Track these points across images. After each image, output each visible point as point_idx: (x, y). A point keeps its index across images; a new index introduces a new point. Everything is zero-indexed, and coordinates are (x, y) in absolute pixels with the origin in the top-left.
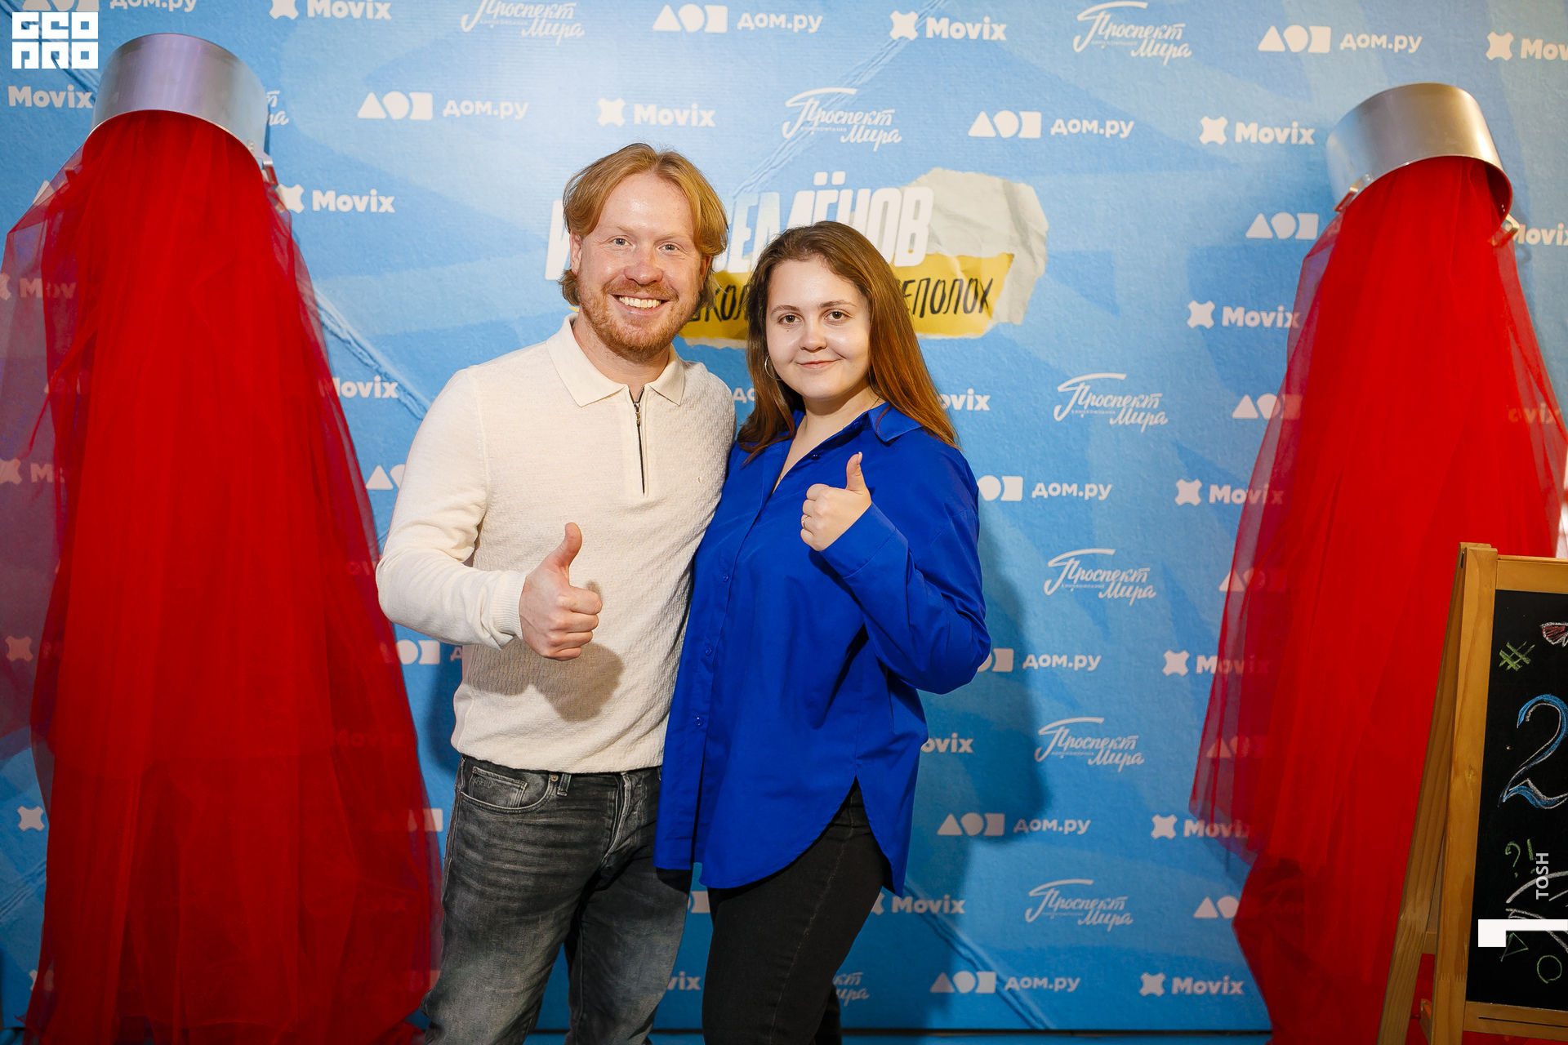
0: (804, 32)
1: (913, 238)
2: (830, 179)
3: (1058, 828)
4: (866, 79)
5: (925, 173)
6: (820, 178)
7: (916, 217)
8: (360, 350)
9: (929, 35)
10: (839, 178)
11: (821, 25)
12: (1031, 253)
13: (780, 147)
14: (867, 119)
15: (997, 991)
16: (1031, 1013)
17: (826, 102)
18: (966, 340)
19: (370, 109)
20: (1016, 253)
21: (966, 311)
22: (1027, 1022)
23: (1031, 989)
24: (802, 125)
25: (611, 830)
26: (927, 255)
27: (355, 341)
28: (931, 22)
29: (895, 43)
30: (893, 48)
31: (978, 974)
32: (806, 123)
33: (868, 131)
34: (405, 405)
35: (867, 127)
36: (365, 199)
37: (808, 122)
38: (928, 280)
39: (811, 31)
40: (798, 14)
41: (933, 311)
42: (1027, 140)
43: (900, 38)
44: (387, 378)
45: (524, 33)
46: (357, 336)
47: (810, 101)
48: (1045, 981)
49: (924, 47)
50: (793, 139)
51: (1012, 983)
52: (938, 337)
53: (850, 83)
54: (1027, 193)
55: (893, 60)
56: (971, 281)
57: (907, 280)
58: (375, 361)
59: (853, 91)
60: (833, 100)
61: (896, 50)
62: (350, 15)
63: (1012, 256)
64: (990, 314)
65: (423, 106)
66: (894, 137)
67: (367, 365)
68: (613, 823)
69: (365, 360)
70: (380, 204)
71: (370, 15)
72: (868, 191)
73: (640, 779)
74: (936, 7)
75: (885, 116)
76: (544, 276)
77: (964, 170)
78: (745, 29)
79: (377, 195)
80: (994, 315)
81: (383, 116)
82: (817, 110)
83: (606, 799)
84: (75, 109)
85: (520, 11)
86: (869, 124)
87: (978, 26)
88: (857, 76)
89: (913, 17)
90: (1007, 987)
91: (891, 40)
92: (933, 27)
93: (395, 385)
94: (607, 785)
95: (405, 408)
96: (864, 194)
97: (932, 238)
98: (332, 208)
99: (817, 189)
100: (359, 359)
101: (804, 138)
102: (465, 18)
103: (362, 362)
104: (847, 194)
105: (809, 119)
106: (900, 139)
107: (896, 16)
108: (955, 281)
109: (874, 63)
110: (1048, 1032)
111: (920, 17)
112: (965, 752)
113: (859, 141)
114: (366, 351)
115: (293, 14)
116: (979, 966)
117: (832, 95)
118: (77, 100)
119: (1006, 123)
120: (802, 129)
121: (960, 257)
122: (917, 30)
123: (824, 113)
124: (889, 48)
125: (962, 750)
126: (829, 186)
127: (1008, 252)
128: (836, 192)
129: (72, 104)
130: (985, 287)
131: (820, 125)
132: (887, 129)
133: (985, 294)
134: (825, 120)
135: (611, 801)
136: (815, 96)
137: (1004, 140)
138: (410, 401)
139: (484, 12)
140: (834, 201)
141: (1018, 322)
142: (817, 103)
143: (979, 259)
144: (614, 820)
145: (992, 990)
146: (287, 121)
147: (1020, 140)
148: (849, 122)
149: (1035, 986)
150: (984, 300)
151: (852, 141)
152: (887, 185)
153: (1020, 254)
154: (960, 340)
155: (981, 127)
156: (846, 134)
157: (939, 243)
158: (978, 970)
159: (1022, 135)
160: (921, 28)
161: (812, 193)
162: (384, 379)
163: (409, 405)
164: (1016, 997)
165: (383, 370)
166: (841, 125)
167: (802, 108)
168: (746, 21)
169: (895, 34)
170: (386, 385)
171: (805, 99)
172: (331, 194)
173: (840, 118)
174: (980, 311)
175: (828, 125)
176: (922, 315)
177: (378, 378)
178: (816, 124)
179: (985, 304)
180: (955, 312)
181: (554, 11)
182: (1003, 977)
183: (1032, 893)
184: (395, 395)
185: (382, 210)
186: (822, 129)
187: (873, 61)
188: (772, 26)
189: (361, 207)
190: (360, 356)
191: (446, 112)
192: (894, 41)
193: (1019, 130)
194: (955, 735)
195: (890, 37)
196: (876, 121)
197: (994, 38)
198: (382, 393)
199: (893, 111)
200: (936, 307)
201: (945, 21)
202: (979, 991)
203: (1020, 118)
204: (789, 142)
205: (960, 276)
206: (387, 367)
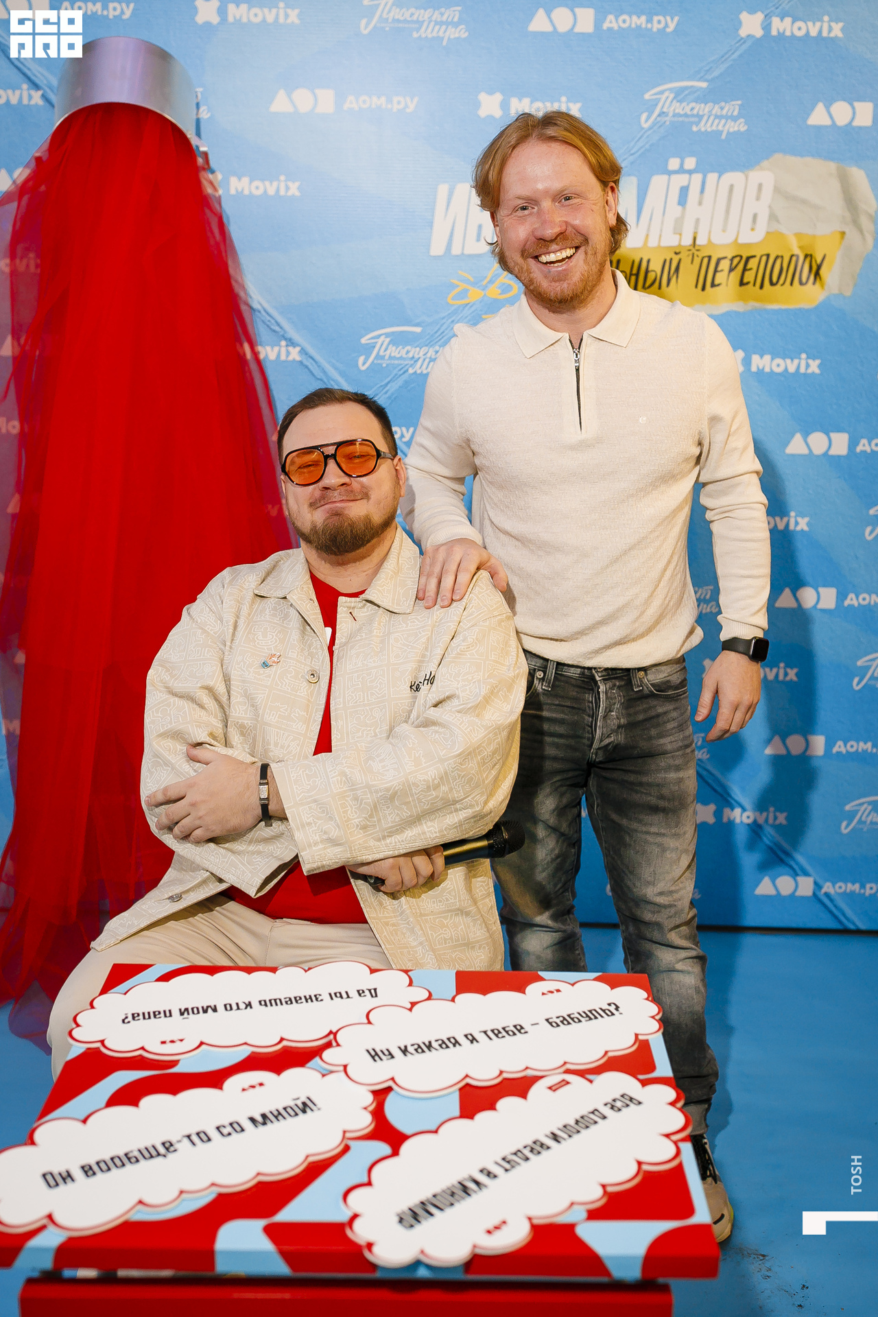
0: (662, 32)
1: (755, 217)
2: (682, 164)
3: (872, 750)
4: (716, 73)
5: (767, 158)
6: (674, 164)
7: (758, 198)
8: (269, 318)
9: (774, 33)
10: (690, 163)
11: (677, 25)
12: (861, 231)
13: (639, 136)
14: (716, 110)
15: (814, 894)
16: (844, 915)
17: (680, 95)
18: (800, 309)
19: (281, 104)
20: (847, 231)
21: (801, 283)
22: (840, 922)
23: (845, 893)
24: (659, 115)
25: (591, 727)
26: (768, 233)
27: (265, 311)
28: (776, 21)
29: (742, 41)
30: (741, 45)
31: (799, 879)
32: (662, 114)
33: (717, 121)
34: (307, 367)
35: (717, 117)
36: (275, 184)
37: (664, 113)
38: (768, 256)
39: (669, 30)
40: (657, 15)
41: (772, 284)
42: (860, 128)
43: (749, 36)
44: (291, 343)
45: (415, 35)
46: (266, 305)
47: (666, 94)
48: (857, 886)
49: (769, 43)
50: (650, 128)
51: (828, 887)
52: (775, 306)
53: (702, 77)
54: (859, 176)
55: (741, 56)
56: (806, 256)
57: (749, 255)
58: (281, 328)
59: (704, 85)
60: (687, 92)
61: (745, 47)
62: (264, 20)
63: (843, 233)
64: (822, 286)
65: (326, 100)
66: (740, 126)
67: (274, 331)
68: (592, 722)
69: (272, 327)
70: (287, 188)
71: (281, 20)
72: (716, 175)
73: (615, 685)
74: (780, 8)
75: (733, 107)
76: (429, 253)
77: (802, 156)
78: (610, 29)
79: (286, 181)
80: (826, 287)
81: (291, 110)
82: (672, 102)
83: (584, 700)
84: (28, 105)
85: (412, 15)
86: (719, 114)
87: (818, 24)
88: (708, 71)
89: (760, 16)
90: (823, 891)
91: (738, 38)
92: (778, 25)
93: (298, 349)
94: (584, 688)
95: (307, 370)
96: (712, 177)
97: (773, 217)
98: (246, 192)
99: (670, 173)
100: (268, 326)
101: (660, 126)
102: (364, 22)
103: (271, 329)
104: (697, 178)
105: (665, 110)
106: (746, 128)
107: (744, 16)
108: (792, 256)
109: (723, 59)
110: (859, 932)
111: (766, 16)
112: (791, 680)
113: (709, 130)
114: (273, 319)
115: (215, 20)
116: (799, 871)
117: (686, 88)
118: (30, 97)
119: (841, 113)
120: (659, 119)
121: (798, 235)
122: (763, 29)
123: (678, 104)
124: (737, 45)
125: (788, 678)
126: (681, 170)
127: (840, 230)
128: (687, 176)
129: (25, 101)
130: (819, 261)
131: (674, 115)
132: (735, 119)
133: (819, 267)
134: (678, 111)
135: (589, 702)
136: (670, 90)
137: (839, 128)
138: (311, 363)
139: (381, 16)
140: (685, 184)
141: (848, 293)
142: (672, 96)
143: (814, 236)
144: (593, 718)
145: (810, 893)
146: (209, 115)
147: (854, 128)
148: (701, 113)
149: (848, 891)
150: (817, 274)
151: (703, 129)
152: (733, 169)
153: (851, 233)
154: (796, 309)
155: (819, 117)
156: (697, 124)
157: (778, 221)
158: (797, 875)
159: (855, 124)
160: (767, 27)
161: (665, 177)
162: (289, 343)
163: (310, 367)
164: (831, 900)
165: (288, 336)
166: (693, 116)
167: (659, 100)
168: (610, 22)
169: (743, 33)
170: (291, 349)
171: (662, 92)
172: (246, 180)
173: (692, 109)
174: (814, 283)
175: (681, 116)
176: (762, 287)
177: (283, 343)
178: (671, 114)
179: (818, 279)
180: (791, 284)
181: (442, 14)
182: (820, 881)
183: (847, 808)
184: (298, 358)
185: (290, 193)
186: (676, 119)
187: (723, 57)
188: (633, 26)
189: (271, 191)
190: (268, 323)
191: (346, 106)
192: (742, 38)
193: (853, 119)
194: (782, 665)
195: (739, 35)
196: (724, 112)
197: (832, 35)
198: (287, 356)
199: (739, 102)
200: (775, 280)
201: (788, 20)
202: (798, 893)
203: (853, 108)
204: (646, 132)
205: (797, 251)
206: (292, 333)
